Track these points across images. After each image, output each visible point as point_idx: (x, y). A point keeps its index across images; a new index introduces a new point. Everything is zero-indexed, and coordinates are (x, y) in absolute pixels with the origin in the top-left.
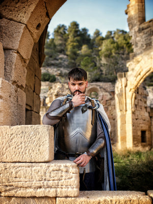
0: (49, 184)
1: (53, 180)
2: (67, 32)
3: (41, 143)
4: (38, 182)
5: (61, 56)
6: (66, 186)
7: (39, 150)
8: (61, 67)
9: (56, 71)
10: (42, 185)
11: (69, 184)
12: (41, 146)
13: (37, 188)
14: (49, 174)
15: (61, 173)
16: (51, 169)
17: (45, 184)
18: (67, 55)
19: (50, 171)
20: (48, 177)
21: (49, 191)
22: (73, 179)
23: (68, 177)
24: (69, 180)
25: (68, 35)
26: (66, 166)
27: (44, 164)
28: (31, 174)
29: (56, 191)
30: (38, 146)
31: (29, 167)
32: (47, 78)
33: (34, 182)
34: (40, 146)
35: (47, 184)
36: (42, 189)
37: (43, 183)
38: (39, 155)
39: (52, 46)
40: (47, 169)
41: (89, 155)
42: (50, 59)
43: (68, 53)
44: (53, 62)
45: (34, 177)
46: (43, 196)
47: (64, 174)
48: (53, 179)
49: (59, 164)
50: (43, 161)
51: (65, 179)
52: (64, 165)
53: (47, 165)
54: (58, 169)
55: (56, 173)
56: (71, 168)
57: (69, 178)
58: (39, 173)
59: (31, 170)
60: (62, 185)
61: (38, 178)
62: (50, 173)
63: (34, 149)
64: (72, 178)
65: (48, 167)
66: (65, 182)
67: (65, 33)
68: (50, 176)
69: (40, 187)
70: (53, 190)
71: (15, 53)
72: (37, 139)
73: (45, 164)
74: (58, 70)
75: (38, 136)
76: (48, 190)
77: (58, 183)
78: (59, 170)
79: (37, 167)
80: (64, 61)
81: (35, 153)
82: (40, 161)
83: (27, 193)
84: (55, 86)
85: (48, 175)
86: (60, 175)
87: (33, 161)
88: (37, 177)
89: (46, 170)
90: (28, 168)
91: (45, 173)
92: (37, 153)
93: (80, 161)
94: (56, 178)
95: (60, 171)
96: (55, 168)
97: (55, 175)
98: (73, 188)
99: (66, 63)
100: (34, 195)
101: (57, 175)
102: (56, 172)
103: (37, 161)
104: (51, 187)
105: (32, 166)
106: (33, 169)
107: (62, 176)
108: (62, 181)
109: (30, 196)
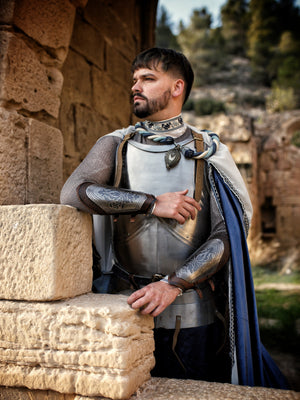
0: (55, 359)
1: (66, 350)
2: (248, 10)
3: (36, 252)
4: (30, 351)
5: (237, 61)
6: (97, 368)
7: (31, 269)
8: (235, 84)
9: (225, 94)
10: (39, 359)
11: (102, 363)
12: (37, 260)
13: (32, 367)
14: (55, 334)
15: (85, 333)
16: (61, 319)
17: (46, 359)
18: (249, 58)
19: (57, 325)
20: (52, 342)
21: (56, 378)
22: (113, 351)
23: (102, 344)
24: (103, 353)
25: (250, 15)
26: (97, 316)
27: (43, 307)
28: (15, 330)
29: (73, 379)
30: (29, 259)
31: (10, 311)
32: (207, 108)
33: (21, 351)
34: (33, 260)
35: (51, 360)
36: (42, 371)
37: (42, 355)
38: (32, 283)
39: (217, 43)
40: (51, 320)
41: (173, 285)
42: (214, 69)
43: (251, 53)
44: (219, 75)
45: (20, 339)
46: (42, 388)
47: (90, 335)
48: (64, 345)
49: (80, 309)
50: (40, 298)
51: (94, 350)
52: (93, 310)
53: (51, 308)
54: (75, 321)
55: (72, 332)
56: (109, 320)
57: (103, 349)
58: (33, 329)
59: (15, 320)
60: (86, 365)
61: (29, 342)
62: (58, 330)
63: (19, 267)
64: (110, 347)
65: (55, 314)
66: (92, 358)
67: (243, 11)
68: (57, 339)
69: (38, 366)
70: (65, 375)
71: (9, 30)
72: (26, 241)
73: (48, 305)
74: (231, 91)
75: (30, 234)
76: (53, 372)
77: (77, 358)
78: (80, 324)
79: (28, 314)
80: (244, 71)
81: (22, 277)
82: (33, 298)
83: (7, 377)
84: (216, 124)
85: (52, 334)
86: (81, 336)
87: (18, 298)
88: (27, 339)
89: (49, 323)
90: (8, 315)
91: (47, 329)
92: (26, 278)
93: (142, 301)
94: (71, 345)
95: (83, 328)
96: (69, 318)
97: (68, 337)
98: (115, 375)
99: (247, 75)
100: (20, 382)
101: (75, 337)
102: (71, 328)
103: (26, 298)
104: (62, 368)
105: (17, 311)
106: (20, 317)
107: (86, 341)
108: (86, 354)
109: (12, 385)
